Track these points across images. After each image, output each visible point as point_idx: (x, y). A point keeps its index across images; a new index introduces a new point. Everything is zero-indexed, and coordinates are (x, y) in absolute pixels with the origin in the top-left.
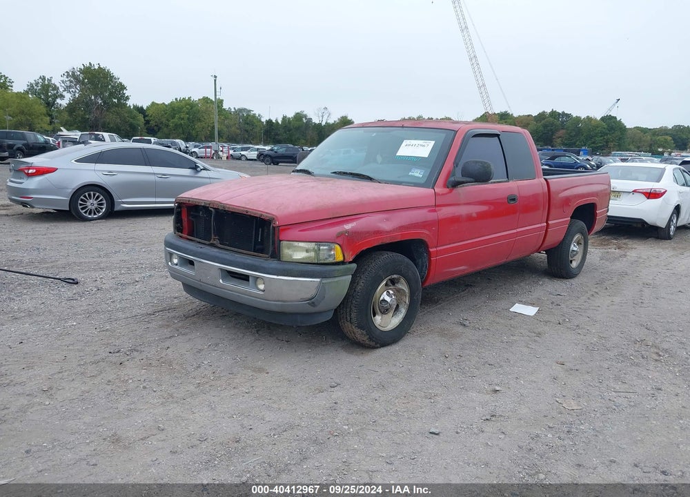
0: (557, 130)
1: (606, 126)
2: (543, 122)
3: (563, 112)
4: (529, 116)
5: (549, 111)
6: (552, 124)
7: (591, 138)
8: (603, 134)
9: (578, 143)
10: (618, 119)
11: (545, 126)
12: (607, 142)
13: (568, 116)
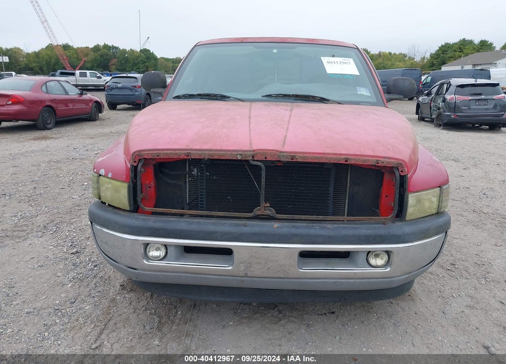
0: (111, 59)
1: (144, 57)
2: (99, 53)
3: (113, 46)
4: (86, 47)
5: (102, 44)
6: (107, 55)
7: (136, 65)
8: (144, 62)
9: (127, 68)
10: (151, 52)
11: (102, 56)
12: (147, 68)
13: (116, 48)
